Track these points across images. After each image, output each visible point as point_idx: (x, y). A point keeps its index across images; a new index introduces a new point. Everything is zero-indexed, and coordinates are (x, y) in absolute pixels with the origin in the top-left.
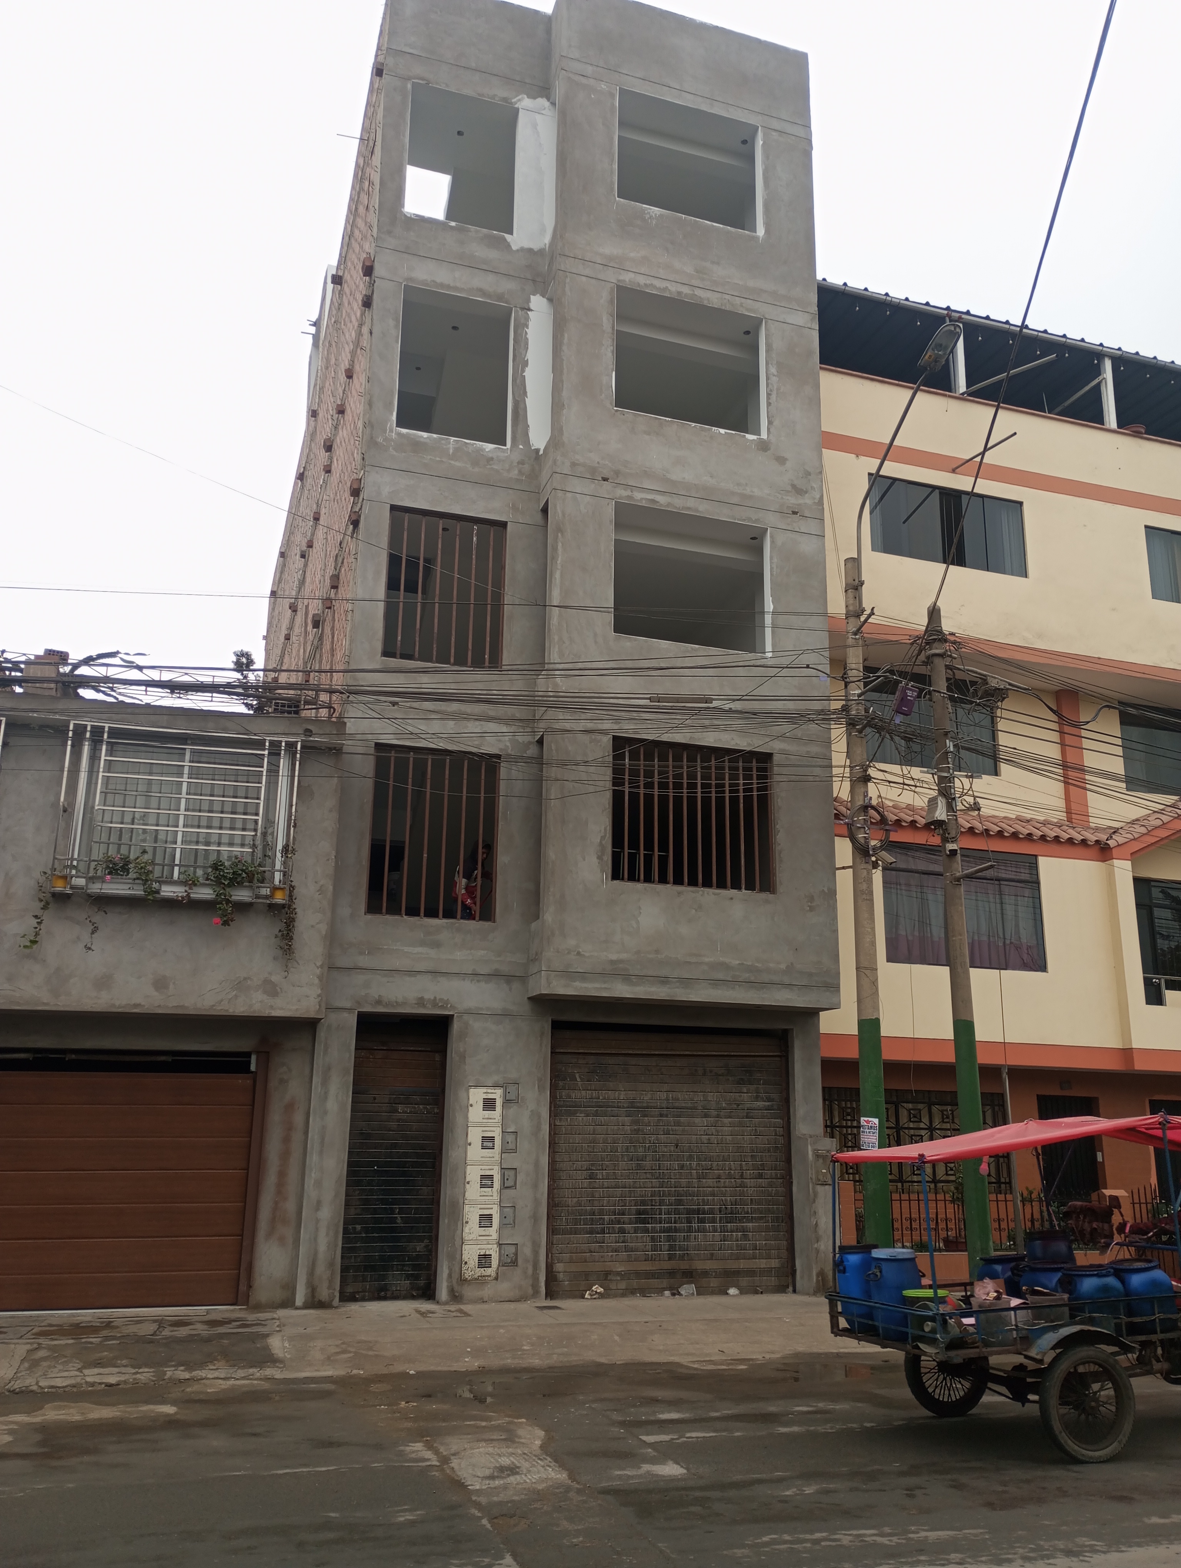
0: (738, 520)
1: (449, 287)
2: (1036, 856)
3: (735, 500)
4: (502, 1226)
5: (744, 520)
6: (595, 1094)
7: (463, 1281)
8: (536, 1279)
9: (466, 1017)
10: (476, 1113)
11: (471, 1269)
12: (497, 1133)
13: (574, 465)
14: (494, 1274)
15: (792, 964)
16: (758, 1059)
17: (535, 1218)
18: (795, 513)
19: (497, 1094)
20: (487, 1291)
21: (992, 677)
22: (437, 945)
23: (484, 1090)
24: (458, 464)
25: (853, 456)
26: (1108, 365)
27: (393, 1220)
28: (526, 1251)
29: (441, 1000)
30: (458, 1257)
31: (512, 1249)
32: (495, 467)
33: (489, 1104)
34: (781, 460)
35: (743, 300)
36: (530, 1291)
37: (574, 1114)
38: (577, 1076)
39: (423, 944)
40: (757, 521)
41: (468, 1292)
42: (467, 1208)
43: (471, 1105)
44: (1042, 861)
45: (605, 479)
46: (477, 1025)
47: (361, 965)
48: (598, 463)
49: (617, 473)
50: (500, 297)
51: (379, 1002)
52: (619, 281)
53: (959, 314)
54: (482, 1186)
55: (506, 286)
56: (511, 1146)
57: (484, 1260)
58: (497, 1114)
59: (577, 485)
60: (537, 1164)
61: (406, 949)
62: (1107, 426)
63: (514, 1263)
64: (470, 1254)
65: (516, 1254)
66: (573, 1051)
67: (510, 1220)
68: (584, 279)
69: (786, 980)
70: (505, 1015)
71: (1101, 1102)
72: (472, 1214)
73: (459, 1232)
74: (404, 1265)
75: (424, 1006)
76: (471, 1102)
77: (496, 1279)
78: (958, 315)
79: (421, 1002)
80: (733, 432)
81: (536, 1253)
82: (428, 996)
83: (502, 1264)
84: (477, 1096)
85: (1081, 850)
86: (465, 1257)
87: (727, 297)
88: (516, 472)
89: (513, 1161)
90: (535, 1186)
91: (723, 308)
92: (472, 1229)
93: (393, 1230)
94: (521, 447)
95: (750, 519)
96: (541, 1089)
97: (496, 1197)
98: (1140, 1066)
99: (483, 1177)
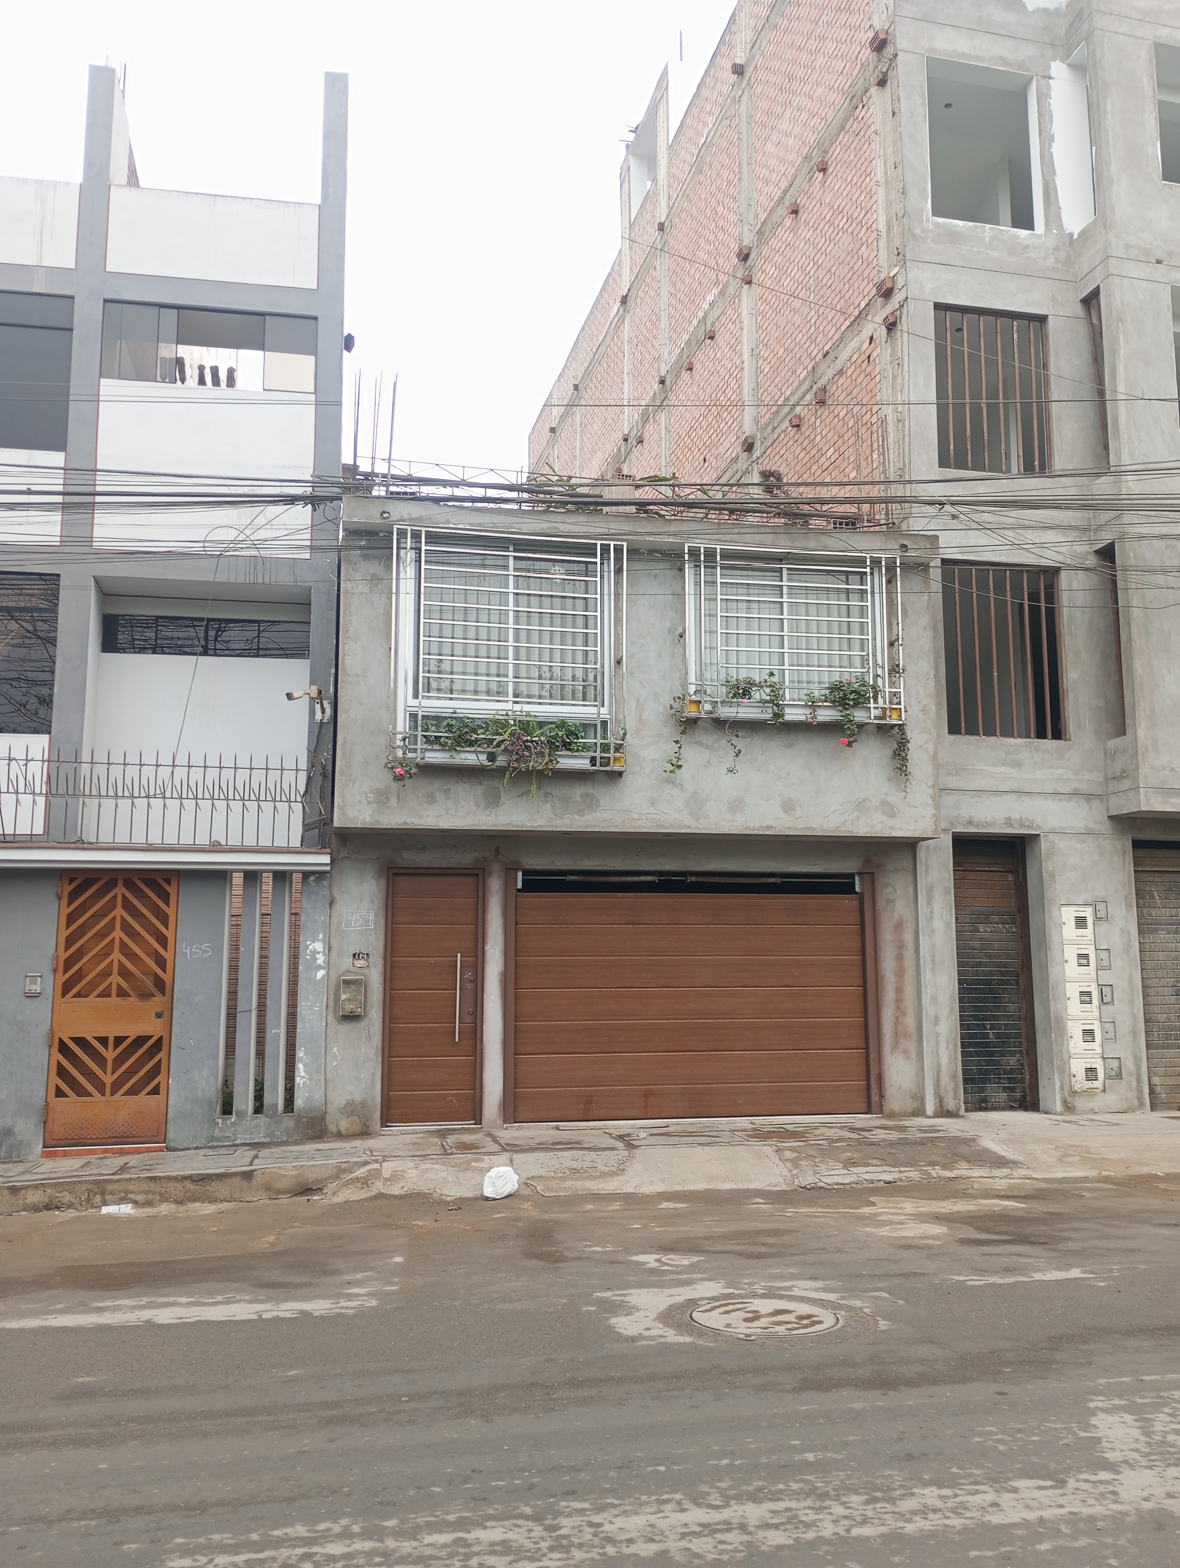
1: (970, 57)
4: (1104, 1041)
6: (1174, 912)
7: (1074, 1093)
8: (1140, 1091)
9: (1051, 836)
10: (1070, 931)
11: (1080, 1082)
12: (1091, 951)
13: (1128, 246)
14: (1101, 1087)
17: (1134, 1033)
19: (1088, 913)
20: (1098, 1102)
22: (1018, 764)
23: (1075, 908)
24: (995, 254)
27: (986, 1036)
28: (1129, 1065)
29: (1027, 819)
30: (1067, 1069)
31: (1114, 1064)
32: (1031, 255)
33: (1081, 922)
36: (1136, 1103)
37: (1155, 931)
38: (1155, 893)
39: (1005, 763)
41: (1080, 1103)
42: (1070, 1024)
43: (1064, 924)
45: (1159, 262)
46: (1062, 844)
47: (950, 785)
48: (1151, 244)
49: (1170, 254)
50: (1021, 65)
51: (970, 823)
52: (1156, 37)
54: (1082, 1002)
55: (1026, 52)
56: (1105, 963)
57: (1091, 1073)
58: (1089, 931)
59: (1132, 269)
60: (1131, 980)
61: (990, 769)
63: (1119, 1076)
64: (1078, 1067)
65: (1120, 1068)
66: (1149, 869)
67: (1111, 1035)
68: (1121, 37)
70: (1089, 833)
72: (1075, 1030)
73: (1065, 1046)
74: (1000, 1078)
75: (1012, 826)
76: (1064, 920)
77: (1104, 1091)
79: (1009, 822)
81: (1138, 1066)
82: (1015, 816)
83: (1108, 1077)
84: (1068, 914)
86: (1073, 1071)
88: (1052, 260)
89: (1106, 977)
90: (1132, 1002)
92: (1076, 1044)
93: (987, 1044)
94: (1055, 231)
96: (1128, 906)
97: (1096, 1013)
99: (1082, 993)
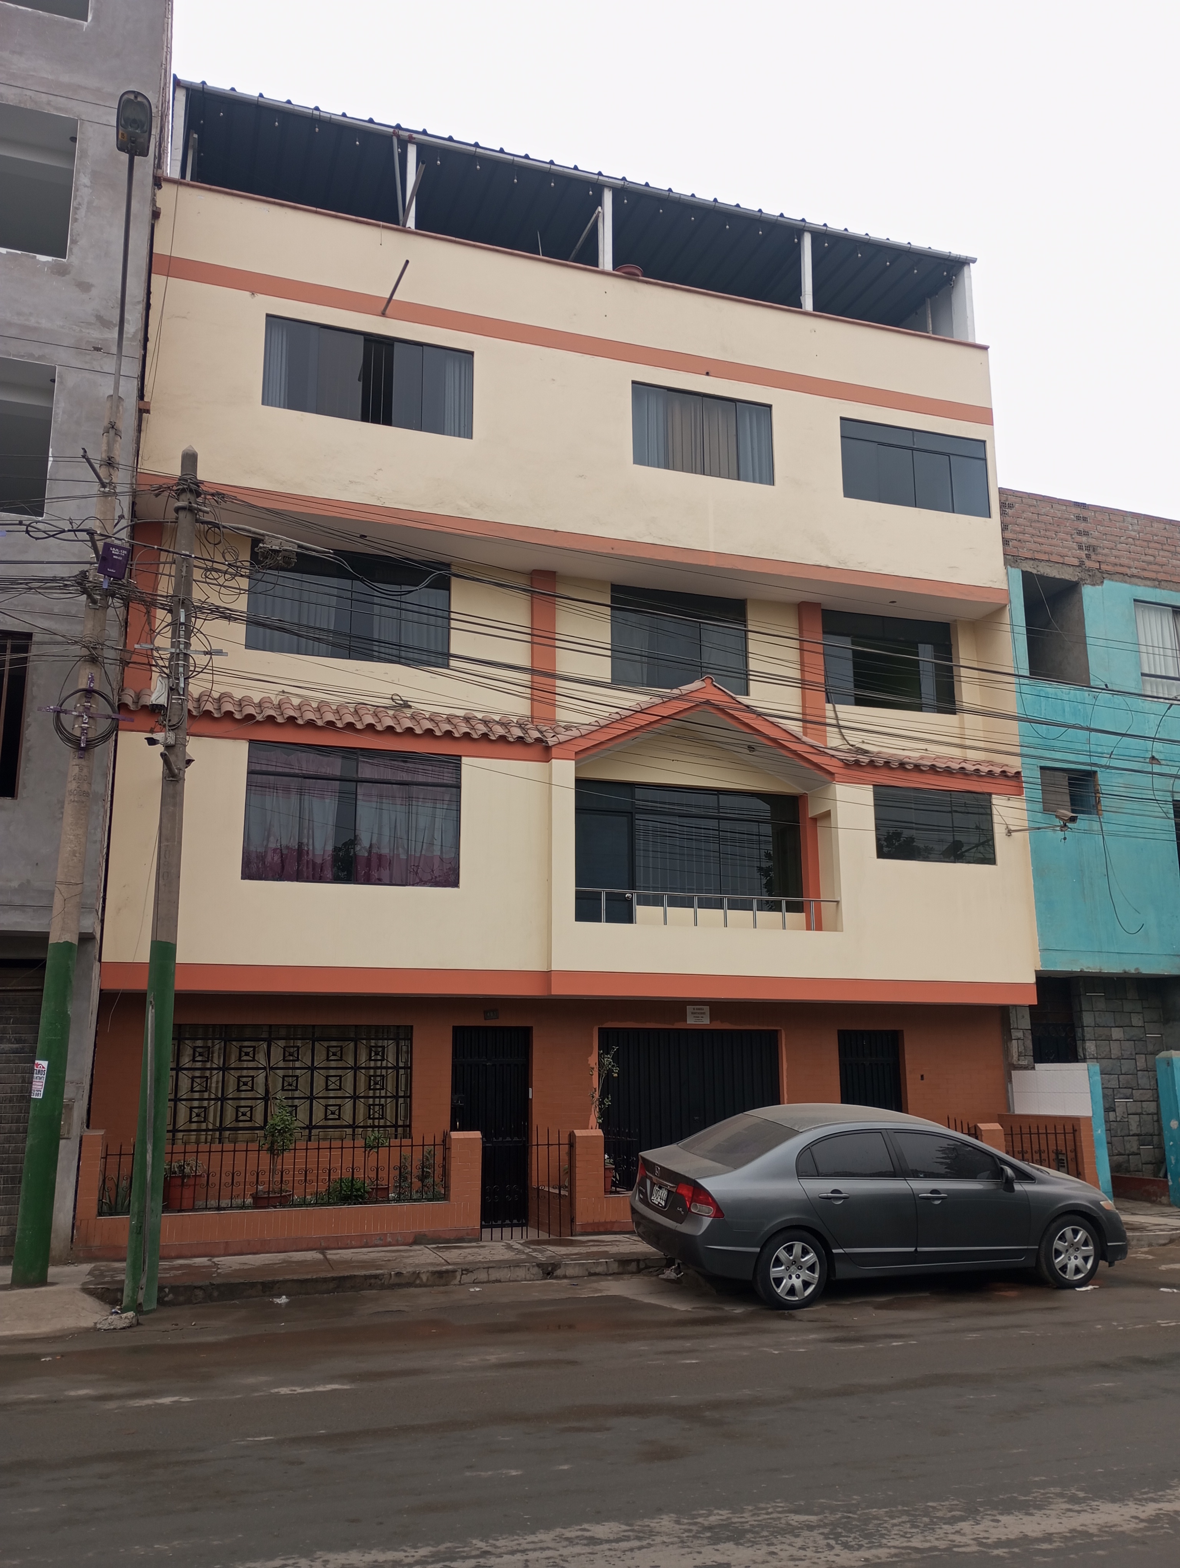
0: (14, 356)
2: (460, 756)
3: (13, 332)
5: (23, 356)
15: (28, 881)
18: (97, 349)
21: (273, 537)
25: (248, 293)
26: (608, 197)
34: (85, 287)
35: (52, 98)
40: (40, 358)
44: (464, 760)
53: (409, 133)
62: (601, 268)
69: (17, 900)
71: (535, 1033)
78: (407, 134)
80: (19, 252)
85: (519, 750)
87: (29, 93)
91: (22, 106)
95: (31, 355)
98: (558, 990)
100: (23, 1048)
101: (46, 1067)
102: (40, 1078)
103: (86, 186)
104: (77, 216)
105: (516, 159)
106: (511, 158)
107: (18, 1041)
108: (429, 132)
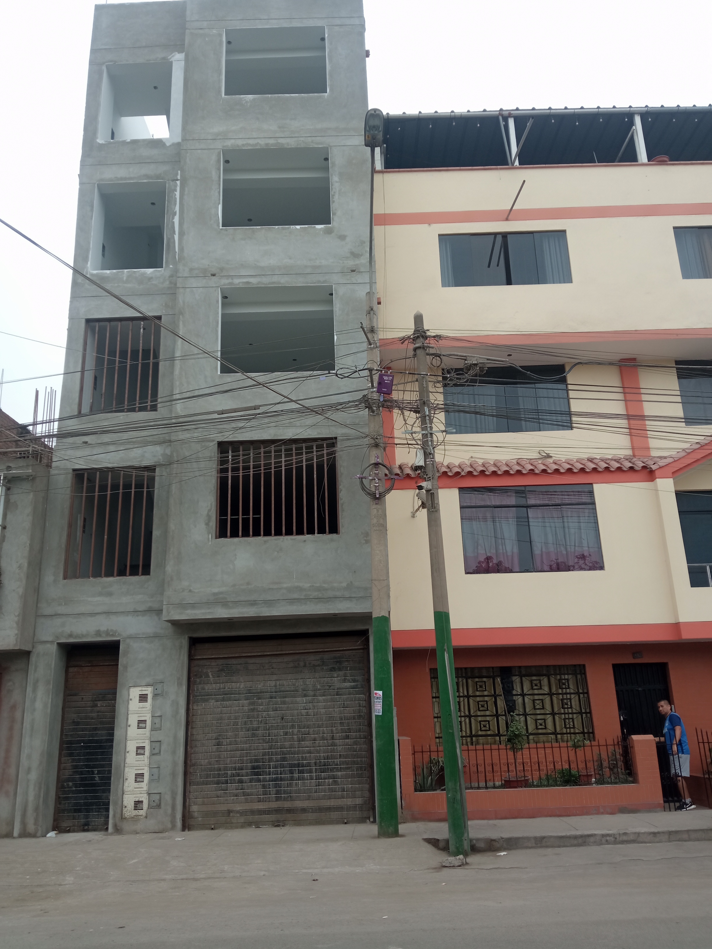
0: (311, 283)
1: (125, 179)
2: (592, 484)
3: (309, 270)
4: (151, 781)
5: (315, 283)
6: (222, 686)
7: (123, 818)
8: (173, 816)
9: (128, 641)
10: (134, 705)
11: (129, 810)
12: (148, 718)
13: (191, 270)
14: (144, 814)
15: (351, 582)
16: (346, 652)
17: (174, 775)
18: (353, 271)
19: (149, 691)
20: (139, 826)
21: (472, 356)
22: (110, 594)
23: (140, 688)
24: (129, 285)
25: (426, 225)
26: (638, 120)
27: (93, 779)
28: (168, 797)
29: (112, 630)
30: (120, 803)
31: (157, 797)
32: (154, 282)
33: (143, 698)
34: (342, 238)
35: (313, 138)
36: (169, 826)
37: (206, 700)
38: (210, 674)
39: (100, 594)
41: (126, 826)
42: (127, 770)
43: (131, 700)
44: (595, 486)
45: (214, 275)
46: (135, 645)
47: (59, 612)
48: (209, 265)
49: (222, 269)
50: (158, 177)
51: (71, 636)
52: (224, 146)
53: (509, 112)
54: (137, 754)
55: (162, 169)
56: (157, 726)
57: (138, 804)
58: (148, 704)
59: (193, 283)
60: (175, 737)
61: (90, 599)
62: (640, 162)
63: (159, 806)
64: (129, 801)
65: (160, 800)
66: (207, 657)
67: (156, 777)
68: (199, 151)
69: (347, 594)
70: (156, 636)
71: (671, 666)
72: (130, 774)
73: (121, 786)
74: (100, 808)
75: (100, 636)
76: (131, 697)
77: (146, 817)
78: (507, 112)
79: (98, 633)
80: (306, 226)
81: (174, 799)
82: (103, 628)
83: (150, 807)
84: (135, 693)
85: (631, 475)
86: (125, 803)
87: (302, 139)
88: (168, 283)
89: (158, 736)
90: (174, 752)
91: (299, 146)
92: (130, 784)
93: (94, 785)
94: (171, 266)
95: (319, 282)
96: (180, 684)
97: (147, 761)
98: (687, 635)
99: (138, 748)
100: (357, 685)
101: (381, 695)
102: (379, 702)
103: (337, 182)
104: (334, 200)
105: (576, 111)
106: (573, 111)
107: (354, 681)
108: (520, 108)
